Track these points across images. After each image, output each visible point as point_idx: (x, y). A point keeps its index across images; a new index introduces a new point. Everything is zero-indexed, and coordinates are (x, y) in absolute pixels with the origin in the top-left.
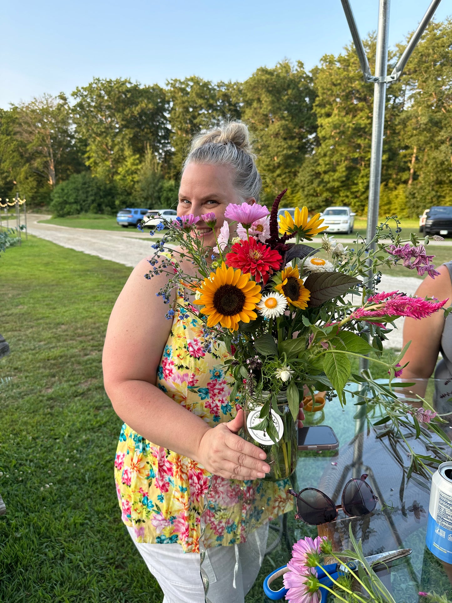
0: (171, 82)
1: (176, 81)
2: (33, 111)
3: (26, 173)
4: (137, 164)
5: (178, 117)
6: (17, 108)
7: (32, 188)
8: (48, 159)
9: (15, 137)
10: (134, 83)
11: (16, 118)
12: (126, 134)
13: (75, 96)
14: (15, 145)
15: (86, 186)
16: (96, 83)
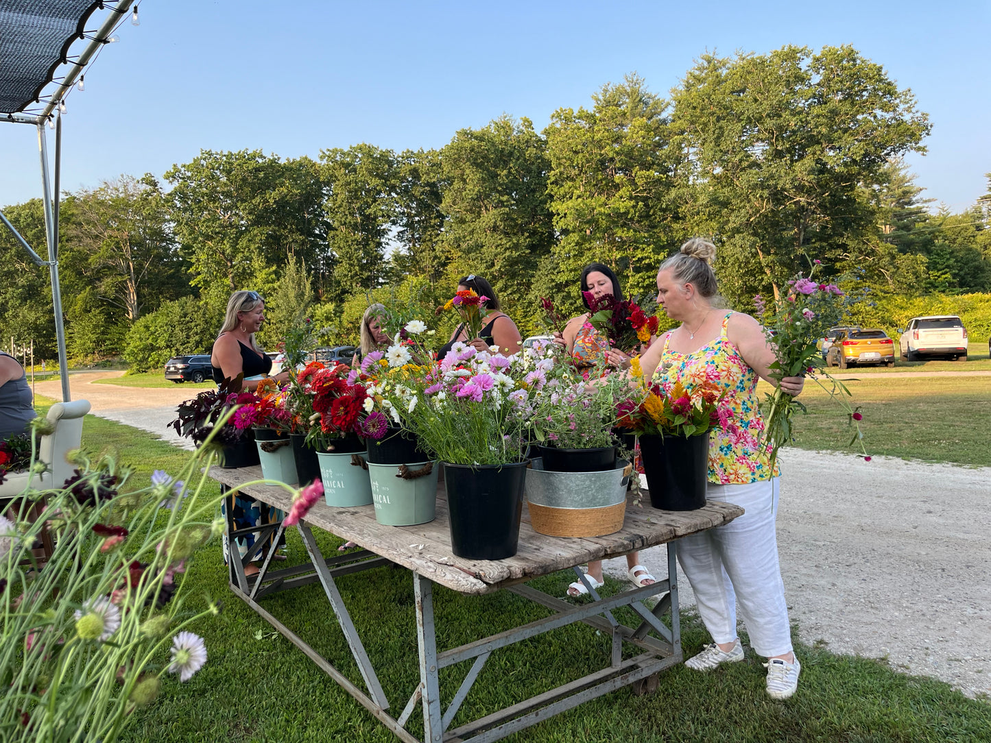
0: (327, 153)
1: (335, 151)
2: (102, 203)
3: (85, 302)
4: (273, 281)
5: (340, 206)
6: (75, 198)
7: (96, 326)
8: (126, 277)
9: (70, 245)
10: (269, 156)
11: (73, 215)
12: (256, 235)
13: (171, 179)
14: (67, 257)
15: (187, 319)
16: (205, 159)
